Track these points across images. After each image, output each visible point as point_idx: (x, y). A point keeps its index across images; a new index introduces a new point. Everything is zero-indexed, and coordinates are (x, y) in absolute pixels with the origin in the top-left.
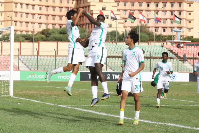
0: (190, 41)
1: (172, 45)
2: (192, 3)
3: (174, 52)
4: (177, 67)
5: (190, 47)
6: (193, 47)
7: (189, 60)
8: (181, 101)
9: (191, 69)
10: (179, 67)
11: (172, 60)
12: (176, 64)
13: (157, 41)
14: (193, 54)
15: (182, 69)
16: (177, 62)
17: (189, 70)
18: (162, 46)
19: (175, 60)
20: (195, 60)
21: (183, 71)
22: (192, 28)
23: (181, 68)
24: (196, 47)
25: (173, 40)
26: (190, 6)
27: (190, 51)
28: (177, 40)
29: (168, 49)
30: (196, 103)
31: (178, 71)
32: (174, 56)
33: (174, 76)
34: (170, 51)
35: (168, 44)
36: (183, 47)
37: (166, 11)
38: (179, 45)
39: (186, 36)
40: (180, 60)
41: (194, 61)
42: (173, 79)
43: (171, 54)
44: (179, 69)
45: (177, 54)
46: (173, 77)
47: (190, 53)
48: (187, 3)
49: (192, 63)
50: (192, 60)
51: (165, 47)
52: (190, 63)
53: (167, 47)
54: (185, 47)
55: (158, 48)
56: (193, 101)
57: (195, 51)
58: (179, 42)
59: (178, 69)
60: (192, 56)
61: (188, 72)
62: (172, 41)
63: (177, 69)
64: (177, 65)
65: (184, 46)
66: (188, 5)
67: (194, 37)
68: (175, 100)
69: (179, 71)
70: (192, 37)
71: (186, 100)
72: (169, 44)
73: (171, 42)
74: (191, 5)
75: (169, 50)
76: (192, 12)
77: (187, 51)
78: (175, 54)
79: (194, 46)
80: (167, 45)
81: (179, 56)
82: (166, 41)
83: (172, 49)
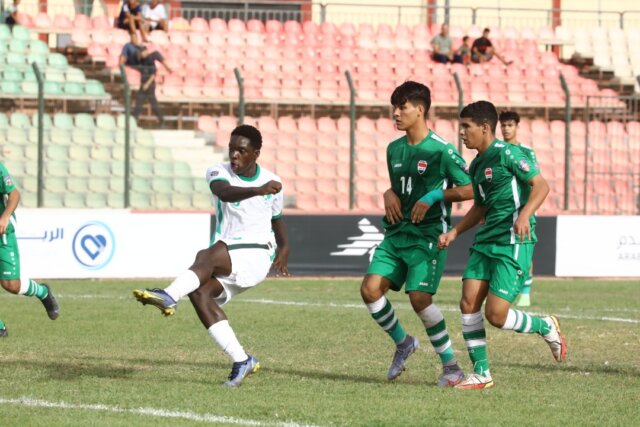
3: (101, 65)
4: (120, 170)
5: (217, 23)
6: (236, 25)
7: (205, 123)
8: (149, 419)
10: (138, 169)
11: (83, 119)
12: (110, 149)
14: (240, 81)
15: (158, 185)
16: (121, 140)
19: (104, 120)
21: (162, 204)
23: (148, 181)
24: (256, 24)
27: (214, 53)
29: (53, 43)
31: (127, 204)
32: (95, 90)
33: (101, 241)
34: (65, 52)
36: (160, 27)
40: (143, 124)
42: (93, 257)
43: (76, 75)
44: (137, 185)
46: (89, 244)
47: (213, 67)
50: (228, 123)
51: (32, 25)
52: (213, 143)
53: (43, 23)
54: (178, 23)
56: (236, 414)
57: (254, 55)
59: (127, 186)
60: (231, 96)
61: (199, 211)
63: (118, 185)
64: (120, 154)
65: (172, 16)
68: (103, 413)
69: (134, 200)
71: (184, 408)
72: (62, 5)
75: (57, 50)
77: (195, 53)
78: (104, 79)
79: (245, 18)
80: (44, 9)
83: (80, 40)
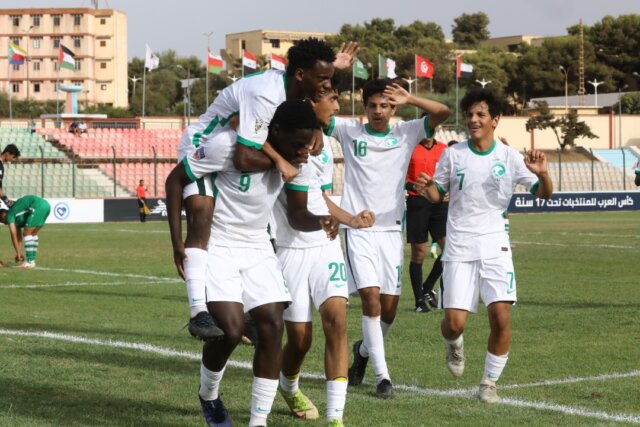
0: (105, 116)
1: (58, 125)
2: (109, 16)
3: (64, 146)
4: (71, 184)
5: (106, 130)
6: (112, 130)
7: (102, 166)
8: (79, 274)
9: (107, 190)
10: (78, 183)
11: (58, 166)
12: (67, 176)
13: (19, 117)
14: (114, 151)
15: (85, 189)
16: (71, 172)
17: (104, 192)
18: (33, 131)
19: (65, 166)
20: (117, 166)
21: (87, 196)
22: (110, 82)
23: (81, 188)
24: (119, 130)
25: (60, 113)
26: (103, 22)
27: (104, 141)
28: (70, 112)
29: (47, 138)
30: (119, 278)
31: (74, 196)
32: (62, 155)
33: (64, 210)
34: (51, 141)
35: (47, 123)
36: (85, 131)
37: (40, 37)
38: (74, 126)
39: (93, 102)
40: (79, 167)
41: (114, 166)
42: (62, 215)
43: (55, 150)
44: (77, 189)
45: (71, 151)
46: (60, 211)
47: (105, 146)
48: (97, 16)
49: (111, 174)
50: (110, 166)
51: (39, 132)
52: (104, 173)
53: (43, 131)
54: (92, 130)
55: (21, 135)
56: (110, 271)
57: (119, 141)
58: (75, 119)
59: (74, 189)
60: (111, 155)
61: (100, 198)
62: (57, 116)
63: (71, 189)
64: (71, 178)
65: (90, 127)
66: (99, 20)
67: (115, 106)
68: (62, 272)
69: (77, 195)
70: (111, 104)
71: (91, 270)
72: (50, 125)
73: (54, 119)
74: (107, 19)
75: (48, 141)
76: (108, 37)
77: (98, 141)
78: (65, 151)
79: (115, 128)
80: (44, 126)
81: (77, 156)
82: (42, 116)
83: (56, 137)
